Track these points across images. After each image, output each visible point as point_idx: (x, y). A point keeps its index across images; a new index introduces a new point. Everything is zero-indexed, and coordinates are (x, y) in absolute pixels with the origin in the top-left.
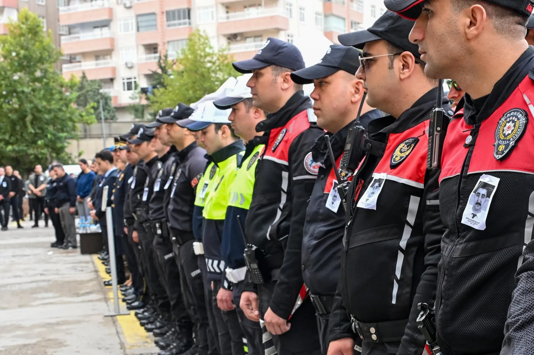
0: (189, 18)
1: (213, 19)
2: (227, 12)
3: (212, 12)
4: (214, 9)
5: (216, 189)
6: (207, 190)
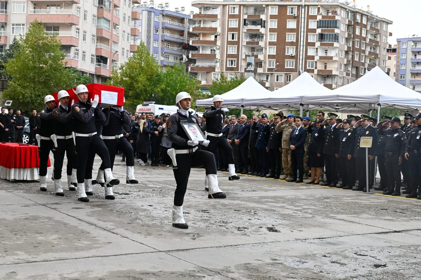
0: (6, 9)
1: (24, 11)
2: (35, 8)
3: (24, 6)
4: (25, 5)
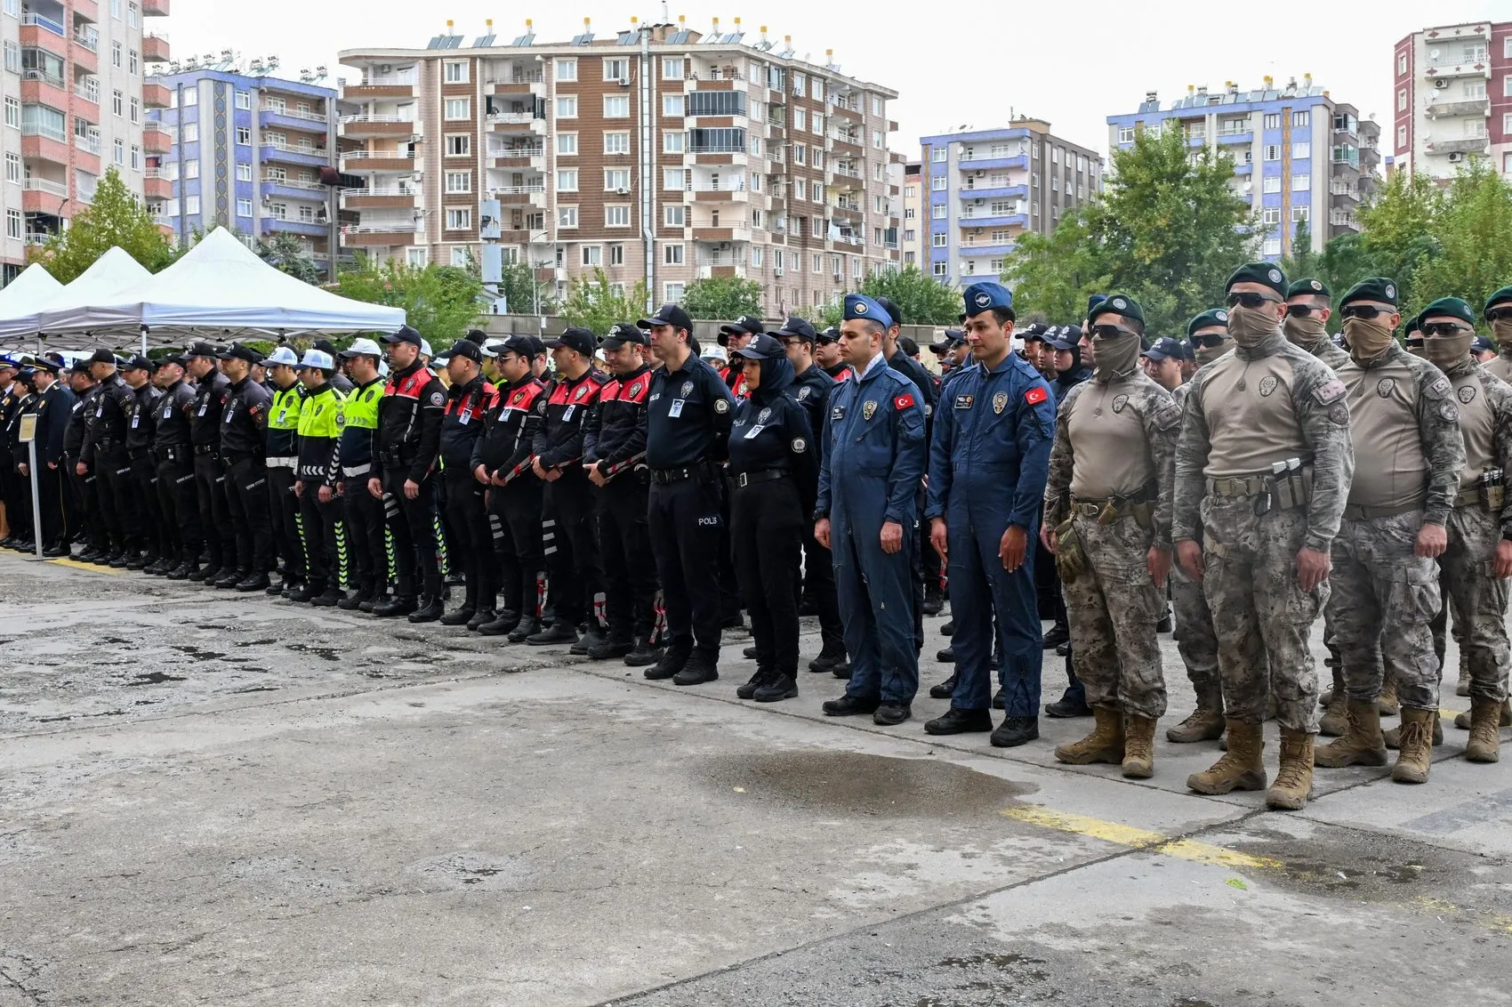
5: (317, 414)
6: (285, 416)
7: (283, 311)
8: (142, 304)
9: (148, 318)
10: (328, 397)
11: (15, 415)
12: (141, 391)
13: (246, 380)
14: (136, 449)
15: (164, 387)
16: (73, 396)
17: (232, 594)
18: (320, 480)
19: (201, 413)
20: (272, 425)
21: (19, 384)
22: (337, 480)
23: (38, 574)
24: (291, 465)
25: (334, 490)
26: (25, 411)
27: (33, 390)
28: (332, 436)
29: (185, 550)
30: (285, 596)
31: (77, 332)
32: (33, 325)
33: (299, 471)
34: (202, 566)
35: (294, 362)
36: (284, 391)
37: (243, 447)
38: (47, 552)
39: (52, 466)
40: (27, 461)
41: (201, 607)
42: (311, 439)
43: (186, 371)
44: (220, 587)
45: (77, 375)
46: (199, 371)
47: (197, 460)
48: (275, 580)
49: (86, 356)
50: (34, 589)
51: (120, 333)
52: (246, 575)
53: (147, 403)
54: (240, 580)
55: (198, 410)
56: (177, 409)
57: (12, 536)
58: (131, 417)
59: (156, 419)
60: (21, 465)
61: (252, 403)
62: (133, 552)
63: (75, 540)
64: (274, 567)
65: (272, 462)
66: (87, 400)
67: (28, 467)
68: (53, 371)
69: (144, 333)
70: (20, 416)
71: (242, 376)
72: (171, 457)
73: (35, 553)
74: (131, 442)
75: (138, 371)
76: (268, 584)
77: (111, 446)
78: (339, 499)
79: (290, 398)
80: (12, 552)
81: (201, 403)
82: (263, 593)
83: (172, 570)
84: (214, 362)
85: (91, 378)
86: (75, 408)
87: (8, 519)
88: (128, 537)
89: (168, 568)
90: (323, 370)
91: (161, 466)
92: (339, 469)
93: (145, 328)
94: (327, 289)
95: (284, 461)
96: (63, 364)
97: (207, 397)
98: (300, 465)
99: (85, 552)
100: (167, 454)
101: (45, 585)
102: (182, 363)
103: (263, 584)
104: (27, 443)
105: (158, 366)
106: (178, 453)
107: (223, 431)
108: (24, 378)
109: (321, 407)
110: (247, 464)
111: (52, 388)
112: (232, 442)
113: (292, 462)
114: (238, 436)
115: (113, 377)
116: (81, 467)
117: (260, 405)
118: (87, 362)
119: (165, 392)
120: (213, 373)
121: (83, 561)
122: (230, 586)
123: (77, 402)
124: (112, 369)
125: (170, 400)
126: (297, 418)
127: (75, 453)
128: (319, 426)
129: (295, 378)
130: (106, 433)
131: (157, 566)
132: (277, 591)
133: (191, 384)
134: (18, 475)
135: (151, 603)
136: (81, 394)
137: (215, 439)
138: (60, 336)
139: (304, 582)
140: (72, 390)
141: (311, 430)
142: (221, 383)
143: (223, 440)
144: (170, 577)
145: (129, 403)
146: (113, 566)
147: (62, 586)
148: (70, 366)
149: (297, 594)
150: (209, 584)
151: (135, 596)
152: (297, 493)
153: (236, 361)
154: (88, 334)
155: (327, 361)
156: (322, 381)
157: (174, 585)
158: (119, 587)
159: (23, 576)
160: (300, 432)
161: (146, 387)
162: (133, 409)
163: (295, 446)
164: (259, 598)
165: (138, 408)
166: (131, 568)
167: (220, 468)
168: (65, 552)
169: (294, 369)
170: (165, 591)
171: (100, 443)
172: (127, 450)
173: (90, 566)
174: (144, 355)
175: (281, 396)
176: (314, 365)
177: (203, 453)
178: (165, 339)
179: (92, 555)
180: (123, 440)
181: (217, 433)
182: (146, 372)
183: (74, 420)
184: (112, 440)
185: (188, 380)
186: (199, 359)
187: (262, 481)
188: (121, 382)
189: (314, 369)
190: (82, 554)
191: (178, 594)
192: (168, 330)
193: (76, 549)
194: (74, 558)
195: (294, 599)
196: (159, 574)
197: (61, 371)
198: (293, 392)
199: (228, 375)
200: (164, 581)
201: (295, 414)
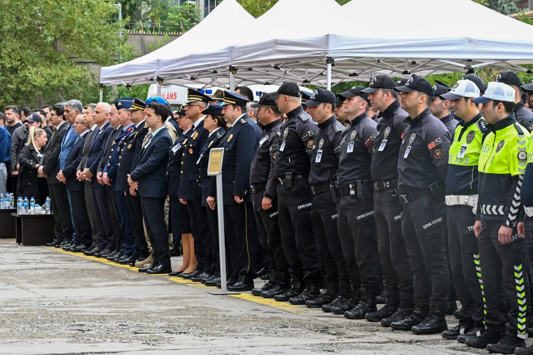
5: (497, 151)
6: (466, 152)
7: (471, 41)
8: (328, 35)
9: (333, 50)
10: (510, 132)
11: (204, 149)
12: (325, 125)
13: (424, 114)
14: (318, 184)
15: (347, 122)
16: (260, 130)
17: (407, 336)
18: (500, 220)
19: (381, 149)
20: (452, 161)
21: (210, 118)
22: (517, 220)
23: (221, 307)
24: (471, 204)
25: (515, 231)
26: (214, 146)
27: (222, 124)
28: (513, 174)
29: (363, 289)
30: (461, 341)
31: (265, 65)
32: (227, 59)
33: (479, 210)
34: (380, 307)
35: (476, 94)
36: (465, 125)
37: (420, 184)
38: (231, 287)
39: (238, 200)
40: (214, 195)
41: (376, 348)
42: (491, 176)
43: (370, 105)
44: (396, 328)
45: (263, 109)
46: (380, 104)
47: (376, 196)
48: (452, 323)
49: (273, 89)
50: (216, 322)
51: (307, 65)
52: (422, 318)
53: (331, 138)
54: (416, 323)
55: (378, 144)
56: (360, 143)
57: (200, 268)
58: (315, 152)
59: (339, 154)
60: (209, 199)
61: (430, 137)
62: (312, 288)
63: (259, 276)
64: (452, 311)
65: (451, 200)
66: (273, 135)
67: (216, 201)
68: (241, 104)
69: (329, 66)
70: (208, 151)
71: (421, 110)
72: (352, 192)
73: (219, 287)
74: (313, 177)
75: (321, 106)
76: (445, 327)
77: (293, 180)
78: (520, 240)
79: (472, 133)
80: (200, 285)
81: (381, 137)
82: (439, 337)
83: (350, 309)
84: (395, 96)
85: (277, 111)
86: (261, 143)
87: (196, 252)
88: (308, 273)
89: (346, 307)
90: (505, 103)
91: (343, 202)
92: (521, 208)
93: (330, 60)
94: (515, 17)
95: (463, 199)
96: (251, 98)
97: (387, 131)
98: (480, 204)
99: (266, 288)
100: (349, 190)
101: (228, 319)
102: (364, 96)
103: (439, 328)
104: (214, 178)
105: (342, 99)
106: (359, 187)
107: (401, 167)
108: (214, 112)
109: (502, 142)
110: (424, 201)
111: (239, 122)
112: (408, 178)
113: (472, 201)
114: (415, 172)
115: (297, 110)
116: (266, 202)
117: (438, 141)
118: (273, 94)
119: (348, 126)
120: (394, 107)
121: (266, 296)
122: (406, 328)
123: (263, 136)
124: (298, 102)
125: (354, 134)
126: (478, 154)
127: (260, 187)
128: (500, 163)
129: (477, 111)
130: (288, 168)
131: (336, 305)
132: (453, 335)
133: (373, 118)
134: (206, 208)
135: (327, 342)
136: (268, 128)
137: (394, 175)
138: (250, 69)
139: (480, 326)
140: (259, 124)
141: (491, 167)
142: (401, 118)
143: (400, 176)
144: (348, 317)
145: (311, 138)
146: (293, 303)
147: (242, 321)
148: (257, 98)
149: (474, 340)
150: (385, 325)
151: (311, 334)
152: (476, 234)
153: (415, 94)
154: (276, 67)
155: (510, 95)
156: (505, 115)
157: (350, 325)
158: (298, 324)
159: (207, 310)
160: (480, 169)
161: (330, 122)
162: (317, 144)
163: (475, 184)
164: (434, 342)
165: (321, 143)
166: (310, 306)
167: (397, 206)
168: (249, 287)
169: (476, 102)
170: (341, 330)
171: (283, 177)
172: (310, 185)
173: (271, 302)
174: (329, 89)
175: (463, 131)
176: (497, 98)
177: (382, 190)
178: (352, 71)
179: (274, 291)
180: (306, 174)
181: (395, 170)
182: (329, 105)
183: (260, 154)
184: (294, 175)
185: (371, 114)
186: (380, 92)
187: (440, 220)
188: (305, 116)
189: (496, 102)
190: (264, 289)
191: (354, 333)
192: (354, 62)
193: (259, 284)
194: (257, 294)
195: (469, 345)
196: (337, 312)
197: (249, 104)
198: (474, 127)
199: (407, 109)
200: (341, 320)
201: (476, 150)
